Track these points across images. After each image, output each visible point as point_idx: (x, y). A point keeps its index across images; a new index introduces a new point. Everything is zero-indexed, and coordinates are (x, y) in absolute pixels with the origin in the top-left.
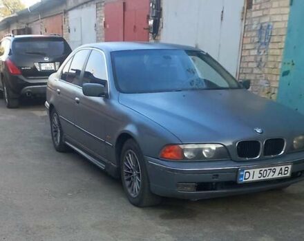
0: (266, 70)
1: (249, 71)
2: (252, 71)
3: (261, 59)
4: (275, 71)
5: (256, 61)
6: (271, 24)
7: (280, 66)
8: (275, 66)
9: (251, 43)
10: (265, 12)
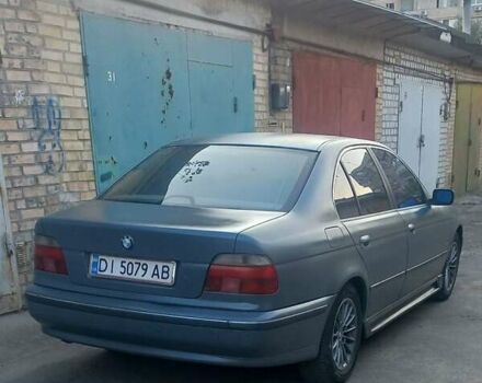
0: (66, 177)
1: (28, 182)
2: (37, 180)
3: (50, 157)
4: (83, 177)
5: (41, 163)
6: (55, 98)
7: (90, 167)
8: (81, 167)
9: (19, 130)
10: (36, 76)
